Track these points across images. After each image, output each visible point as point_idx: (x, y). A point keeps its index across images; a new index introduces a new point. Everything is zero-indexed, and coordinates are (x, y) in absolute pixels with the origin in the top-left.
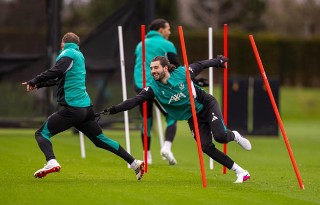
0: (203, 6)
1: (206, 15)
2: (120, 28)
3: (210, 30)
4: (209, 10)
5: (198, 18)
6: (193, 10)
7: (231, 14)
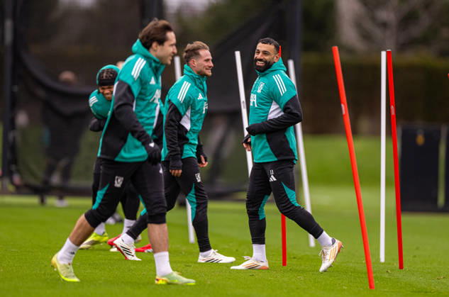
0: (373, 19)
1: (378, 33)
2: (238, 54)
3: (384, 54)
4: (384, 25)
5: (366, 36)
6: (358, 25)
7: (416, 31)
